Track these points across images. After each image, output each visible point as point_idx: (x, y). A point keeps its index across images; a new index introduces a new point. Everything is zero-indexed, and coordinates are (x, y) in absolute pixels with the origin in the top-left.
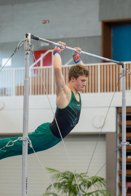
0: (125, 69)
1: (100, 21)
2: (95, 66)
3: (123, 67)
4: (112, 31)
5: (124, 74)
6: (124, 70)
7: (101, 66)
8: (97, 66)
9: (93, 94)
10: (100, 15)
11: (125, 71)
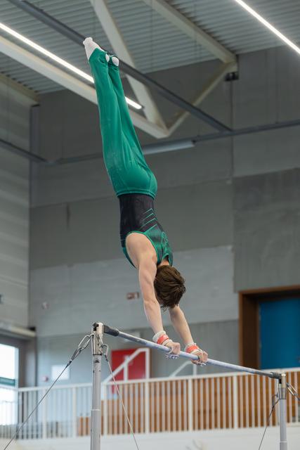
0: (284, 386)
1: (235, 291)
2: (227, 378)
3: (280, 382)
4: (259, 310)
5: (282, 395)
6: (282, 389)
7: (238, 377)
8: (232, 378)
9: (225, 431)
10: (235, 279)
11: (284, 390)
